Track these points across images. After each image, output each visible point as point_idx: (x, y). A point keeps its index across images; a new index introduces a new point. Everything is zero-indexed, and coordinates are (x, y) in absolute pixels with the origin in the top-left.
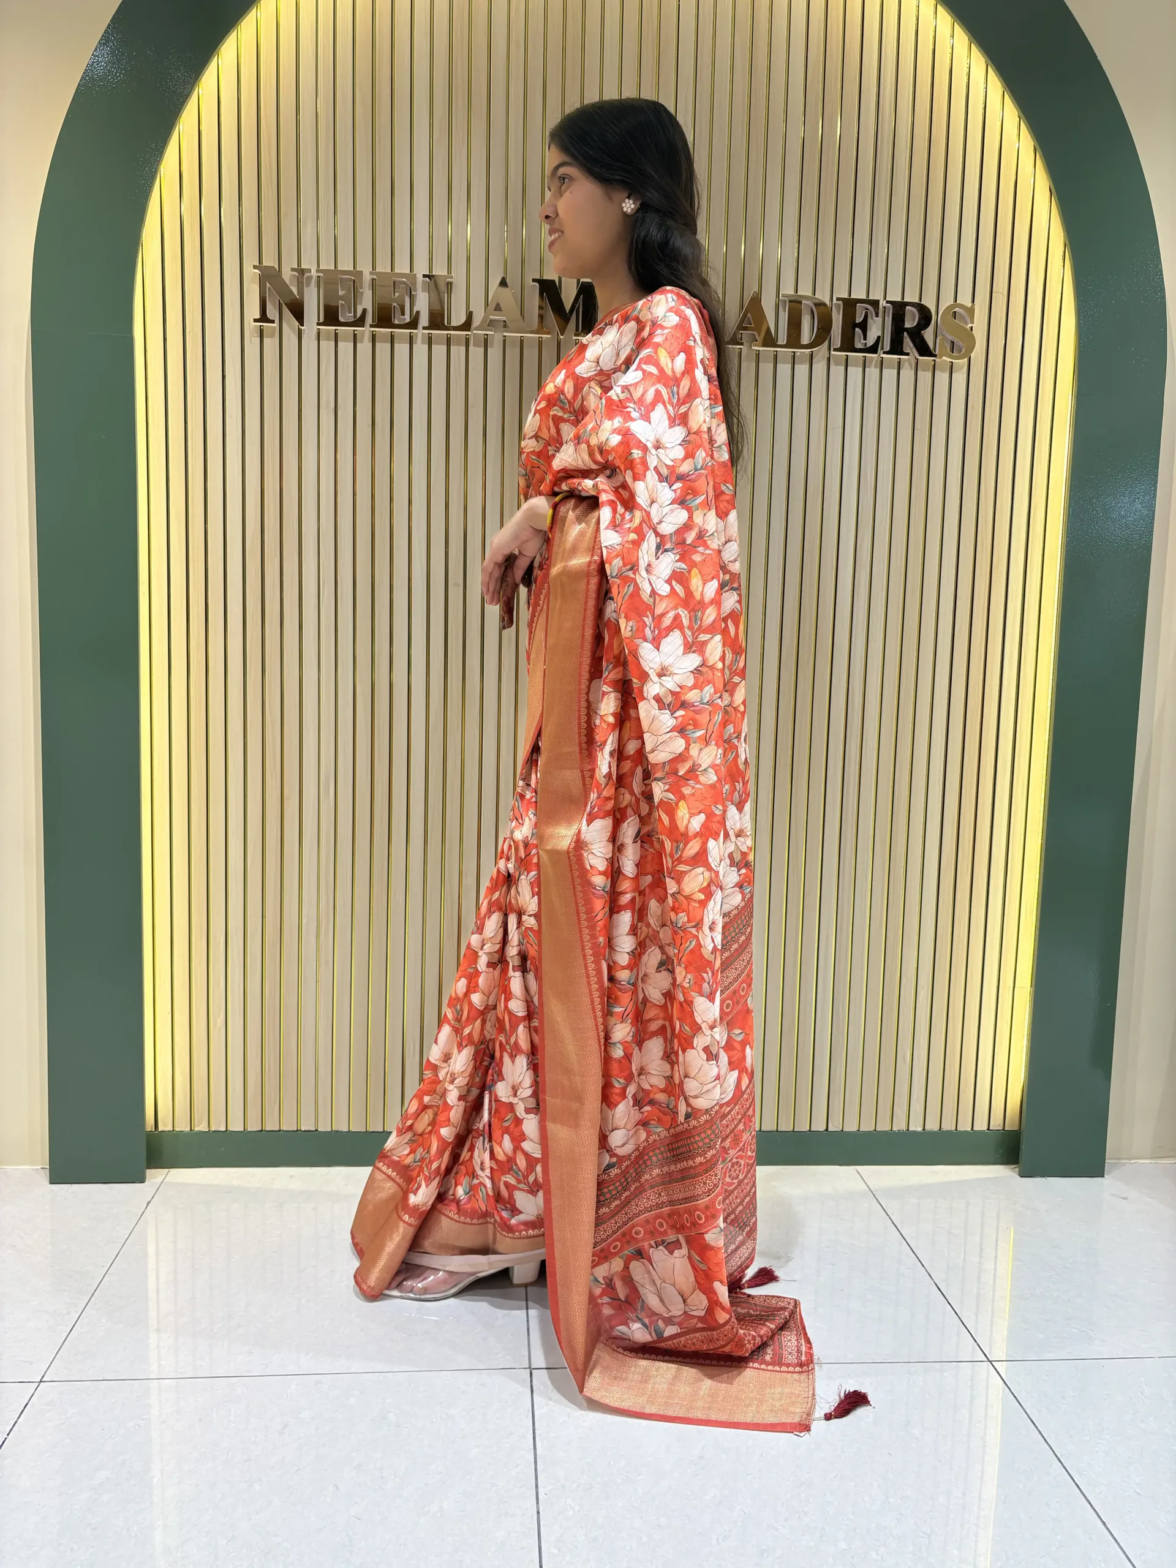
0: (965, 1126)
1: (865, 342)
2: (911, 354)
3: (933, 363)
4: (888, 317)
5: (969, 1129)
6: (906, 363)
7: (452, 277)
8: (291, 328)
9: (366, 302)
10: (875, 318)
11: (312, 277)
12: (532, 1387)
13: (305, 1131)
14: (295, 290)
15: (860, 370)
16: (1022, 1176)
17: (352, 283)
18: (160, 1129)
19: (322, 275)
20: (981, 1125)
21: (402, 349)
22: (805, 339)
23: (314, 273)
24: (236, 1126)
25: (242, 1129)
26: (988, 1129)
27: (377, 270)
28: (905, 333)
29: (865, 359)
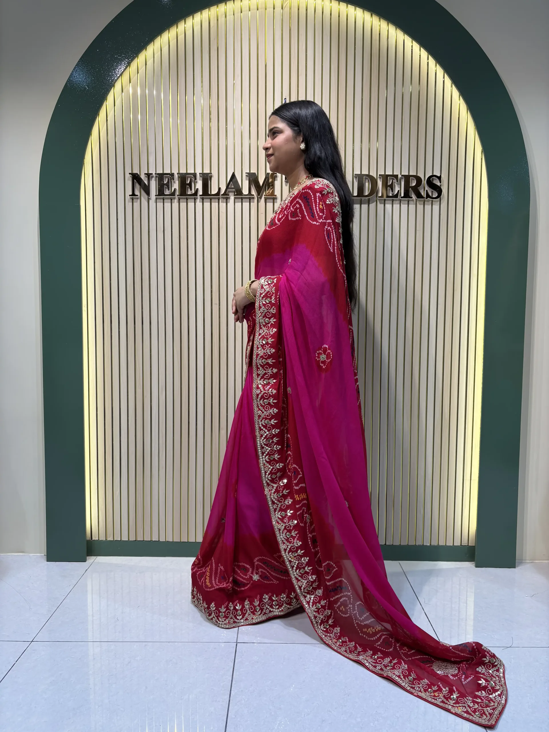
0: (450, 543)
1: (393, 193)
2: (413, 198)
3: (424, 201)
4: (403, 182)
5: (452, 545)
6: (412, 202)
8: (145, 198)
9: (176, 186)
10: (398, 183)
12: (236, 650)
14: (146, 183)
15: (391, 205)
16: (477, 566)
17: (170, 179)
18: (93, 540)
19: (157, 175)
20: (457, 543)
21: (191, 204)
22: (367, 193)
23: (154, 175)
24: (125, 538)
25: (128, 540)
26: (461, 545)
27: (181, 172)
28: (410, 189)
29: (393, 201)
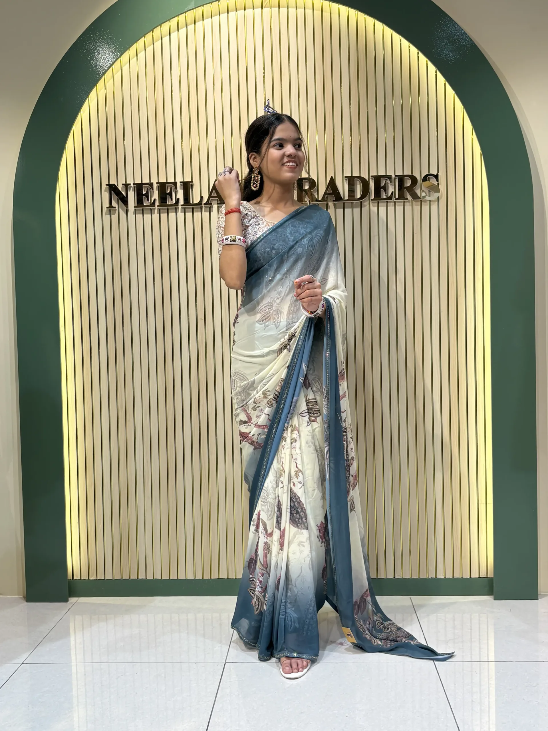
0: (466, 575)
1: (386, 195)
4: (397, 182)
5: (469, 577)
6: (408, 203)
7: (192, 182)
8: (123, 210)
9: (156, 195)
10: (390, 184)
11: (131, 186)
13: (141, 579)
14: (124, 193)
15: (385, 208)
17: (149, 188)
18: (75, 579)
19: (136, 185)
20: (475, 575)
21: (172, 215)
22: (358, 196)
23: (132, 185)
24: (109, 577)
25: (112, 579)
26: (479, 577)
27: (160, 181)
28: (405, 189)
29: (387, 203)
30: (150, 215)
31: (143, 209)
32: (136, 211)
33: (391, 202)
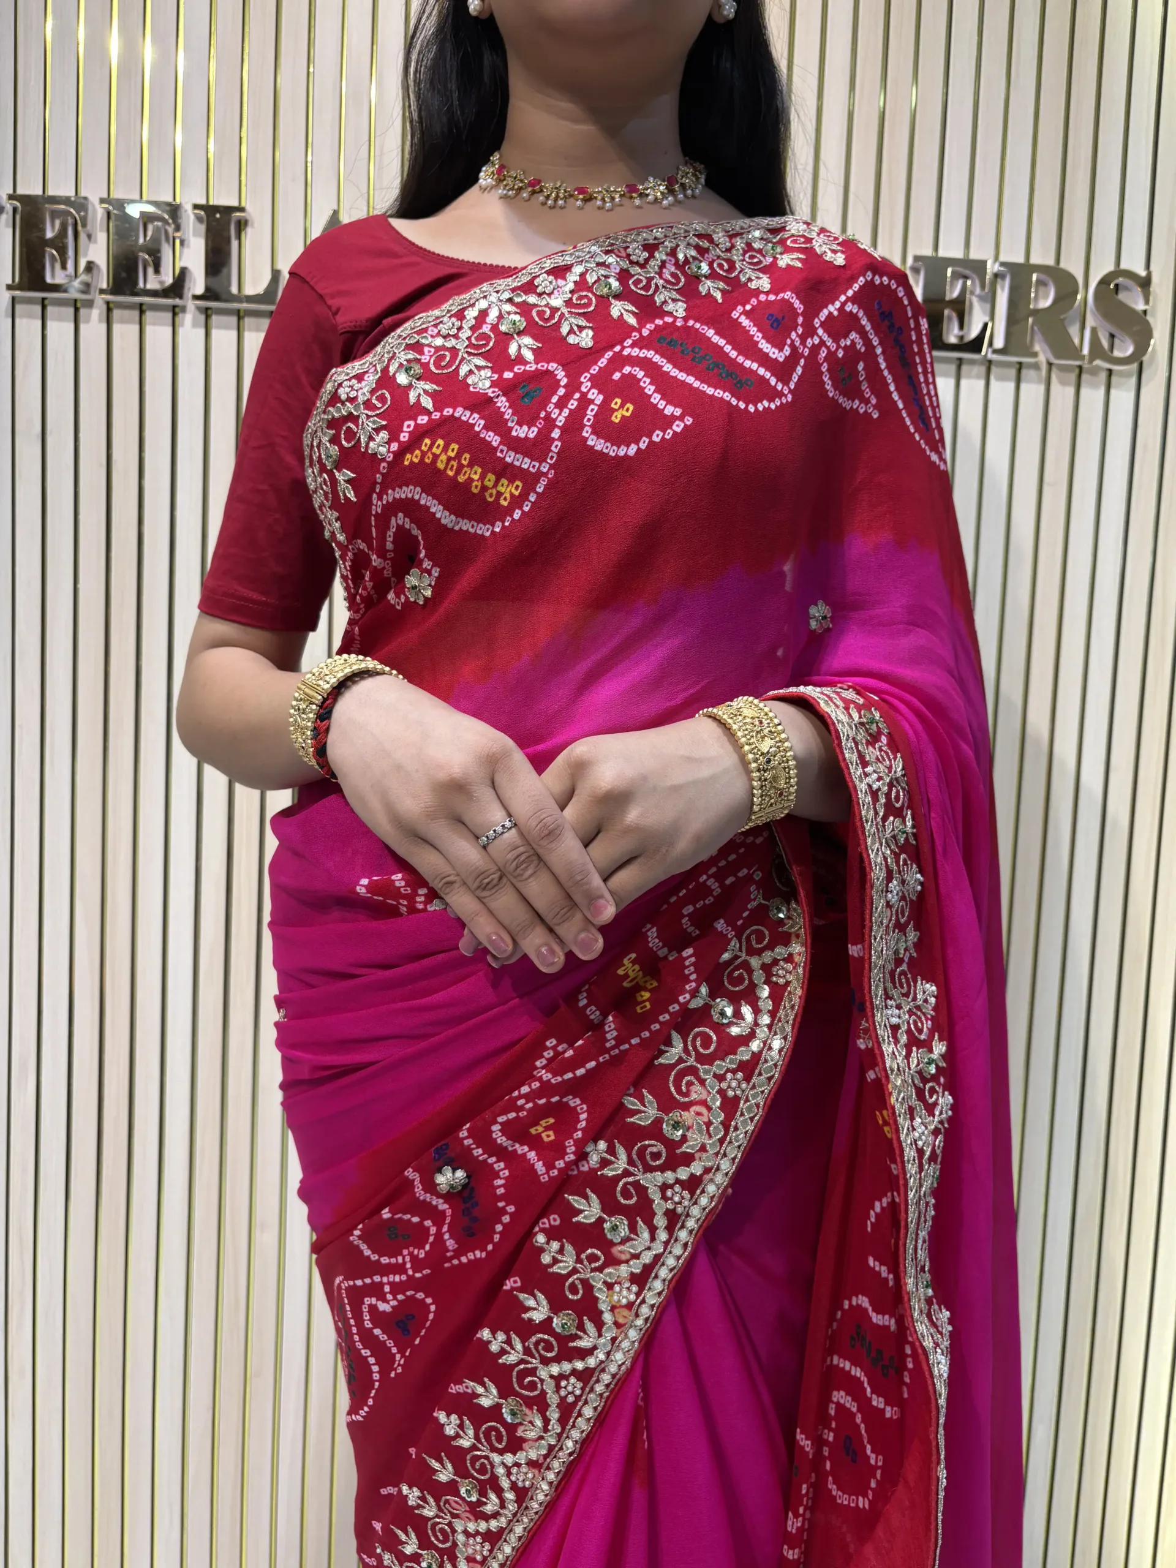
3: (1077, 371)
6: (1033, 372)
9: (96, 251)
15: (953, 382)
21: (158, 332)
29: (960, 362)
30: (72, 326)
31: (43, 299)
32: (18, 307)
33: (972, 362)
